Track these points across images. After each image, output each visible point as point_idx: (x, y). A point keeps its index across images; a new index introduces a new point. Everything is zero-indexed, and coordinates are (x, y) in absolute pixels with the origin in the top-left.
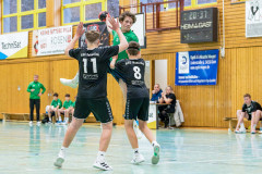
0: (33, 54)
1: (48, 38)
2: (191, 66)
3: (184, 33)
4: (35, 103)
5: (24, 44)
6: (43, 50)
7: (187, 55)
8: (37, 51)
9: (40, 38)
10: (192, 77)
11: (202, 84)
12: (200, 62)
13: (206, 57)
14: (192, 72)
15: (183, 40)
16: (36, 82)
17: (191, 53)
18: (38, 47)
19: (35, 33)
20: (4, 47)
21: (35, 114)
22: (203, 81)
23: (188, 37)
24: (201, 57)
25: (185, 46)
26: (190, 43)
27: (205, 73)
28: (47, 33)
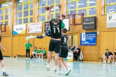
0: (28, 33)
1: (33, 27)
2: (86, 38)
4: (28, 51)
5: (24, 29)
6: (32, 31)
9: (30, 27)
12: (90, 37)
13: (92, 35)
14: (87, 40)
15: (83, 28)
16: (29, 43)
17: (86, 33)
18: (30, 30)
19: (28, 25)
20: (17, 30)
21: (28, 55)
23: (85, 27)
24: (90, 35)
25: (84, 31)
26: (86, 30)
27: (91, 41)
28: (33, 25)
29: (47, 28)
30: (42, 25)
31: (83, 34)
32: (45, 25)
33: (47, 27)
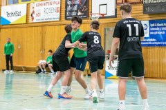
0: (30, 21)
1: (42, 9)
2: (150, 31)
3: (145, 6)
5: (24, 13)
6: (38, 18)
7: (147, 23)
8: (33, 19)
9: (36, 9)
10: (151, 40)
11: (159, 45)
12: (158, 29)
13: (162, 25)
14: (151, 36)
15: (145, 12)
16: (9, 43)
17: (151, 22)
18: (34, 16)
19: (32, 5)
20: (8, 15)
22: (159, 43)
23: (148, 9)
24: (158, 25)
25: (147, 16)
26: (150, 14)
27: (161, 37)
28: (41, 5)
29: (71, 11)
30: (59, 6)
31: (145, 23)
32: (67, 5)
33: (69, 8)
